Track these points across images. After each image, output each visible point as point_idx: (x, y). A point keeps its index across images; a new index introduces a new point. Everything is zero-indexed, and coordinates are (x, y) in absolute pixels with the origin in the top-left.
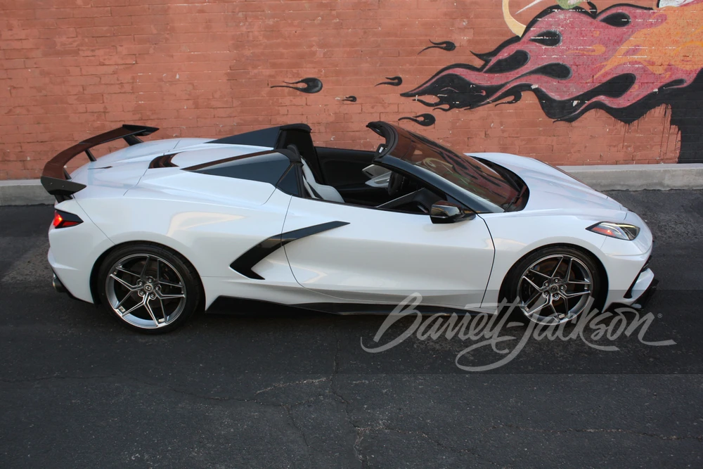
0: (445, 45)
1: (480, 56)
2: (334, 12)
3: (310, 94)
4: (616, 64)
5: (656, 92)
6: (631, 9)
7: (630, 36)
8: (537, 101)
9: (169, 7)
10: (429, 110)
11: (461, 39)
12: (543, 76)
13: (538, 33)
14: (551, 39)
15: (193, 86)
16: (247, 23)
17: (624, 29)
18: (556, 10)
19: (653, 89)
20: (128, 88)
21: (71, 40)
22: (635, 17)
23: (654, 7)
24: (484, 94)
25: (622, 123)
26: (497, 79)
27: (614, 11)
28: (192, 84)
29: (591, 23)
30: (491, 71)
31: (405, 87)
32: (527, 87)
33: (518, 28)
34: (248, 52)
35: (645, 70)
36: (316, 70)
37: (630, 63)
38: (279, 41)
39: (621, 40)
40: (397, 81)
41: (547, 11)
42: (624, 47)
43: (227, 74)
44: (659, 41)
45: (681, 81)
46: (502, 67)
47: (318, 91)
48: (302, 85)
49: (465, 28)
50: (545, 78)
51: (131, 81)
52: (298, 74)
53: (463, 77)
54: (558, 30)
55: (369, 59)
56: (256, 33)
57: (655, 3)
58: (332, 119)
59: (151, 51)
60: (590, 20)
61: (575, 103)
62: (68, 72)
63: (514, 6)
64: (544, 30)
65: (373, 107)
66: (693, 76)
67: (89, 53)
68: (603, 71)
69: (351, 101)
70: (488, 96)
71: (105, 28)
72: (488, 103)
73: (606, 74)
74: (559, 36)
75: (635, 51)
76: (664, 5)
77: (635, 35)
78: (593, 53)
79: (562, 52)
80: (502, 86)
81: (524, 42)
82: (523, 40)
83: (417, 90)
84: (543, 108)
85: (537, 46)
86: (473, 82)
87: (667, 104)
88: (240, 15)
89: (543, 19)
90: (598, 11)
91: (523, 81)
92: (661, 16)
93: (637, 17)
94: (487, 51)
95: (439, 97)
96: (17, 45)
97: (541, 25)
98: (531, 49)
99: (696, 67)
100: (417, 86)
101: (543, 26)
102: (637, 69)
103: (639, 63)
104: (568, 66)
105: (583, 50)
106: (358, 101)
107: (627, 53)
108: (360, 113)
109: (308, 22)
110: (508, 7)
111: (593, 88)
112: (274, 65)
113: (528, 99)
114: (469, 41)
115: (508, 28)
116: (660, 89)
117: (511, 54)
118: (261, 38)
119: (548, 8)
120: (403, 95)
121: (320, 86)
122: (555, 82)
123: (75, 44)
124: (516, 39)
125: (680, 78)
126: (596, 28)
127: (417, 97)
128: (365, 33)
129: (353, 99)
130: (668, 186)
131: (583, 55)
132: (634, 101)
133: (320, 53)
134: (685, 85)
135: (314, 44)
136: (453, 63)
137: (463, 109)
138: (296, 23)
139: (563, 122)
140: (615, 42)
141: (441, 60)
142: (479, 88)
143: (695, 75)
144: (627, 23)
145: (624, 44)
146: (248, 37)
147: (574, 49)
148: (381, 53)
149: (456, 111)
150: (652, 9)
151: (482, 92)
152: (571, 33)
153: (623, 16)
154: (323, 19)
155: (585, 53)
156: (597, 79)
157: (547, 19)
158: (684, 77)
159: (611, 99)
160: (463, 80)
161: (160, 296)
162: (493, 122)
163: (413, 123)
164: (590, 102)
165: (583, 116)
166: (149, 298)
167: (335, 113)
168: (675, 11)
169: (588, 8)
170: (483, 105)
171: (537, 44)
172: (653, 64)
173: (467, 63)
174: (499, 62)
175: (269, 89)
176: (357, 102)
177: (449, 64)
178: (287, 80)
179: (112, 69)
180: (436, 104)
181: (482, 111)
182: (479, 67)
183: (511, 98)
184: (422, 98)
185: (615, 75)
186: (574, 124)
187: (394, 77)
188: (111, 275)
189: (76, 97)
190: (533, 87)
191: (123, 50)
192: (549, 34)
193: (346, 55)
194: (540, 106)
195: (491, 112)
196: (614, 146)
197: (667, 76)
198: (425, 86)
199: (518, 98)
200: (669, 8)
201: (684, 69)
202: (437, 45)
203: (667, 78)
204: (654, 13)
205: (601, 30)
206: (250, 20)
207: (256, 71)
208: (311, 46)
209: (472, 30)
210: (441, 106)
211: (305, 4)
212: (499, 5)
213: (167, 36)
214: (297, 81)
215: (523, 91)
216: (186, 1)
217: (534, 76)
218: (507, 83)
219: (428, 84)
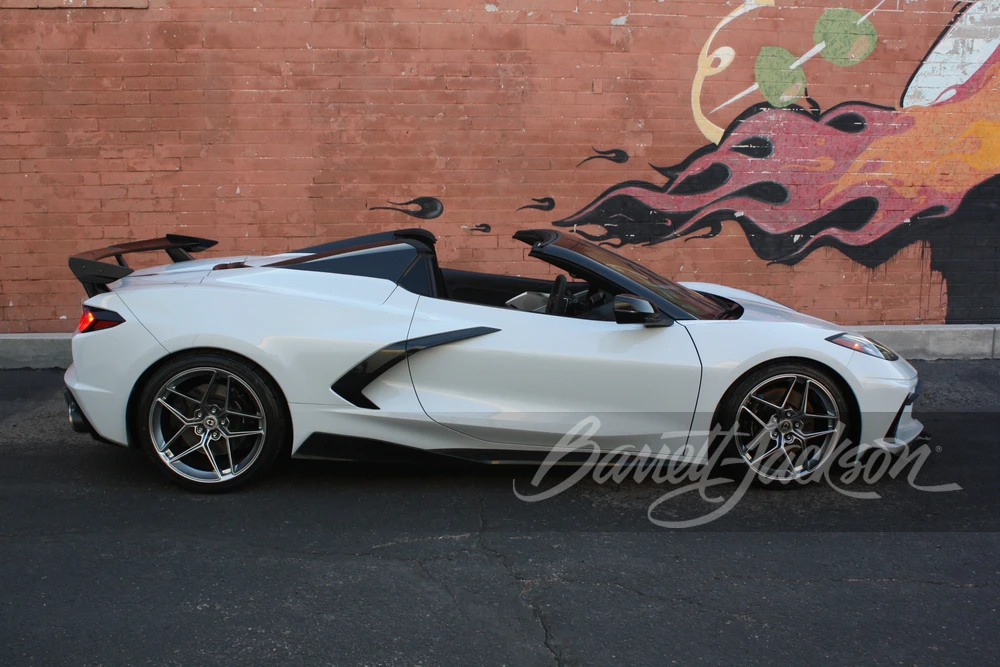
0: (613, 155)
1: (662, 170)
2: (461, 107)
3: (426, 220)
4: (850, 183)
5: (908, 223)
6: (866, 108)
7: (867, 145)
8: (742, 234)
9: (232, 94)
11: (636, 147)
12: (751, 199)
13: (740, 141)
14: (759, 148)
15: (260, 203)
16: (340, 119)
17: (858, 135)
18: (765, 109)
19: (903, 219)
20: (165, 205)
21: (88, 135)
22: (872, 120)
23: (897, 106)
24: (669, 223)
25: (864, 267)
26: (687, 203)
27: (843, 111)
28: (257, 201)
29: (813, 127)
30: (681, 190)
31: (560, 213)
32: (729, 215)
33: (713, 133)
34: (339, 159)
35: (890, 193)
36: (435, 186)
37: (869, 182)
38: (384, 144)
39: (855, 151)
40: (548, 204)
41: (753, 110)
42: (860, 161)
43: (309, 189)
44: (907, 152)
45: (940, 209)
46: (693, 186)
47: (437, 216)
48: (414, 207)
49: (642, 131)
50: (753, 202)
51: (171, 195)
52: (409, 191)
53: (640, 199)
54: (769, 136)
55: (508, 172)
56: (352, 133)
57: (897, 101)
58: (455, 256)
59: (203, 154)
60: (811, 122)
61: (797, 238)
62: (81, 180)
63: (707, 101)
64: (749, 136)
66: (957, 202)
67: (114, 154)
68: (832, 194)
69: (484, 231)
70: (675, 227)
71: (139, 120)
72: (676, 237)
73: (837, 198)
74: (770, 145)
75: (874, 167)
76: (910, 105)
77: (872, 145)
78: (818, 169)
79: (776, 166)
80: (694, 212)
81: (722, 151)
82: (722, 148)
83: (576, 217)
84: (752, 245)
85: (740, 158)
86: (654, 207)
87: (924, 241)
88: (331, 106)
89: (747, 120)
90: (822, 111)
91: (723, 207)
92: (907, 118)
93: (874, 119)
94: (672, 164)
95: (606, 227)
96: (12, 140)
97: (745, 129)
98: (734, 161)
99: (959, 189)
100: (575, 211)
101: (748, 129)
102: (880, 190)
103: (882, 183)
104: (784, 186)
105: (804, 163)
106: (493, 230)
107: (865, 168)
108: (495, 249)
110: (699, 105)
111: (820, 216)
112: (375, 178)
113: (731, 231)
114: (647, 149)
115: (700, 132)
116: (913, 219)
117: (706, 168)
118: (358, 140)
119: (755, 106)
120: (555, 223)
121: (439, 208)
122: (767, 209)
123: (95, 141)
124: (711, 148)
125: (940, 204)
126: (819, 133)
127: (575, 227)
128: (504, 136)
129: (486, 228)
130: (934, 354)
131: (804, 171)
132: (879, 236)
133: (441, 161)
134: (947, 214)
135: (432, 149)
136: (625, 179)
137: (640, 245)
138: (408, 119)
139: (780, 265)
140: (847, 153)
141: (606, 176)
142: (661, 215)
143: (960, 201)
144: (861, 127)
145: (859, 157)
146: (340, 137)
147: (791, 163)
148: (525, 164)
149: (630, 247)
150: (893, 109)
151: (666, 222)
152: (786, 140)
153: (855, 118)
154: (444, 116)
155: (807, 168)
156: (825, 204)
157: (752, 120)
158: (945, 203)
159: (847, 233)
160: (639, 203)
161: (227, 434)
162: (682, 264)
164: (817, 237)
165: (809, 257)
166: (211, 438)
167: (461, 248)
168: (924, 112)
169: (807, 107)
170: (668, 239)
171: (741, 155)
172: (901, 184)
173: (645, 180)
174: (690, 179)
175: (367, 211)
176: (491, 233)
177: (619, 182)
178: (393, 200)
179: (146, 176)
180: (602, 238)
181: (665, 248)
182: (661, 186)
183: (707, 230)
184: (583, 228)
185: (849, 200)
186: (796, 267)
187: (542, 198)
188: (159, 399)
189: (90, 215)
190: (737, 215)
191: (163, 151)
192: (755, 141)
193: (476, 166)
194: (747, 242)
195: (679, 250)
196: (855, 301)
197: (922, 201)
198: (587, 211)
199: (716, 230)
200: (917, 109)
201: (944, 191)
202: (603, 155)
203: (922, 204)
204: (897, 114)
205: (828, 136)
206: (343, 115)
207: (350, 186)
208: (428, 153)
209: (651, 135)
210: (611, 241)
211: (422, 94)
212: (687, 101)
213: (227, 133)
214: (408, 201)
215: (723, 220)
216: (257, 86)
217: (738, 200)
218: (701, 208)
219: (591, 209)
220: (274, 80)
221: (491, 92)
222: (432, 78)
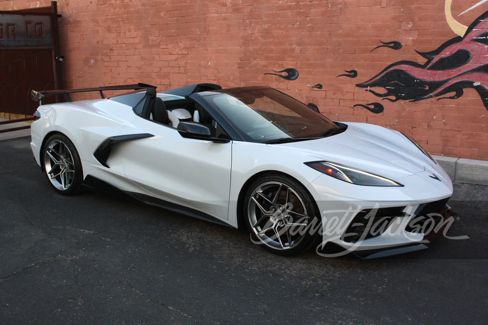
0: (392, 45)
1: (423, 54)
2: (308, 19)
3: (290, 81)
8: (479, 98)
9: (207, 17)
10: (379, 100)
11: (407, 39)
12: (486, 74)
13: (480, 34)
15: (218, 71)
16: (251, 27)
20: (182, 70)
21: (157, 38)
24: (427, 88)
26: (439, 76)
28: (217, 69)
30: (435, 67)
31: (360, 79)
32: (470, 84)
33: (460, 29)
34: (251, 48)
36: (294, 62)
38: (271, 40)
40: (353, 74)
43: (238, 63)
46: (444, 65)
47: (296, 79)
48: (284, 74)
49: (411, 30)
50: (487, 76)
51: (184, 65)
52: (282, 65)
53: (408, 72)
55: (332, 55)
56: (257, 34)
59: (196, 46)
62: (153, 58)
63: (455, 9)
64: (486, 31)
65: (334, 94)
67: (164, 46)
69: (319, 88)
70: (431, 91)
71: (173, 31)
72: (431, 97)
80: (445, 82)
81: (466, 41)
82: (464, 40)
83: (369, 82)
84: (485, 105)
85: (479, 46)
86: (417, 78)
88: (247, 21)
89: (485, 20)
91: (465, 78)
94: (430, 50)
95: (387, 89)
96: (131, 41)
97: (484, 26)
98: (474, 48)
100: (369, 79)
101: (486, 26)
106: (324, 88)
108: (324, 98)
109: (290, 26)
110: (450, 11)
112: (267, 58)
113: (470, 96)
114: (413, 41)
115: (450, 29)
117: (453, 53)
118: (259, 38)
120: (358, 85)
121: (297, 75)
123: (158, 41)
124: (458, 39)
127: (369, 88)
128: (330, 34)
129: (320, 86)
133: (298, 49)
135: (294, 42)
136: (400, 60)
137: (407, 101)
138: (282, 27)
141: (389, 57)
142: (422, 83)
146: (251, 37)
148: (341, 50)
149: (402, 102)
151: (425, 87)
154: (300, 24)
160: (408, 75)
162: (435, 115)
163: (365, 109)
167: (307, 97)
170: (426, 98)
171: (480, 44)
173: (412, 61)
174: (442, 61)
175: (263, 75)
176: (322, 89)
177: (396, 61)
178: (275, 69)
179: (174, 57)
180: (385, 95)
181: (424, 104)
182: (423, 64)
183: (453, 94)
184: (373, 89)
187: (350, 70)
189: (156, 74)
190: (475, 84)
191: (181, 45)
193: (315, 52)
194: (482, 103)
195: (434, 106)
198: (376, 79)
199: (459, 94)
202: (386, 45)
206: (253, 25)
207: (255, 62)
208: (291, 44)
209: (417, 32)
210: (389, 97)
211: (289, 13)
212: (442, 9)
213: (205, 36)
214: (282, 70)
215: (465, 87)
216: (217, 12)
217: (476, 74)
218: (449, 79)
219: (378, 78)
220: (224, 9)
221: (324, 9)
222: (294, 3)
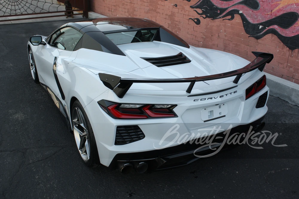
3: (165, 1)
4: (286, 4)
8: (241, 21)
10: (198, 17)
12: (245, 6)
24: (219, 12)
25: (288, 48)
26: (224, 5)
31: (191, 3)
37: (295, 4)
50: (246, 8)
53: (211, 1)
58: (170, 14)
61: (261, 27)
65: (182, 11)
68: (277, 8)
70: (220, 14)
72: (220, 18)
73: (279, 10)
80: (226, 9)
83: (195, 5)
84: (244, 26)
86: (215, 5)
91: (236, 8)
100: (195, 3)
104: (258, 1)
106: (178, 6)
108: (178, 13)
111: (271, 19)
113: (237, 19)
120: (191, 7)
122: (250, 11)
127: (195, 9)
129: (176, 5)
132: (297, 34)
137: (210, 19)
139: (253, 38)
142: (217, 9)
149: (208, 19)
156: (274, 13)
159: (282, 29)
162: (221, 29)
163: (193, 22)
164: (269, 28)
165: (265, 37)
167: (171, 11)
170: (218, 18)
180: (201, 14)
181: (218, 22)
183: (229, 17)
184: (197, 10)
185: (285, 12)
186: (260, 41)
190: (240, 12)
195: (221, 23)
196: (281, 64)
199: (233, 18)
210: (203, 16)
215: (235, 14)
217: (241, 6)
218: (228, 8)
219: (199, 3)
